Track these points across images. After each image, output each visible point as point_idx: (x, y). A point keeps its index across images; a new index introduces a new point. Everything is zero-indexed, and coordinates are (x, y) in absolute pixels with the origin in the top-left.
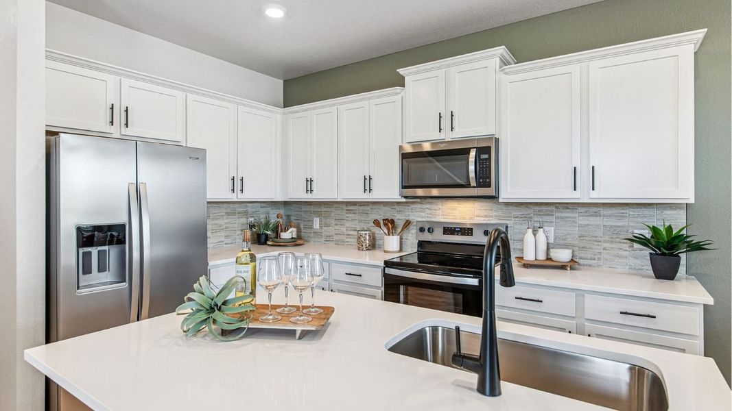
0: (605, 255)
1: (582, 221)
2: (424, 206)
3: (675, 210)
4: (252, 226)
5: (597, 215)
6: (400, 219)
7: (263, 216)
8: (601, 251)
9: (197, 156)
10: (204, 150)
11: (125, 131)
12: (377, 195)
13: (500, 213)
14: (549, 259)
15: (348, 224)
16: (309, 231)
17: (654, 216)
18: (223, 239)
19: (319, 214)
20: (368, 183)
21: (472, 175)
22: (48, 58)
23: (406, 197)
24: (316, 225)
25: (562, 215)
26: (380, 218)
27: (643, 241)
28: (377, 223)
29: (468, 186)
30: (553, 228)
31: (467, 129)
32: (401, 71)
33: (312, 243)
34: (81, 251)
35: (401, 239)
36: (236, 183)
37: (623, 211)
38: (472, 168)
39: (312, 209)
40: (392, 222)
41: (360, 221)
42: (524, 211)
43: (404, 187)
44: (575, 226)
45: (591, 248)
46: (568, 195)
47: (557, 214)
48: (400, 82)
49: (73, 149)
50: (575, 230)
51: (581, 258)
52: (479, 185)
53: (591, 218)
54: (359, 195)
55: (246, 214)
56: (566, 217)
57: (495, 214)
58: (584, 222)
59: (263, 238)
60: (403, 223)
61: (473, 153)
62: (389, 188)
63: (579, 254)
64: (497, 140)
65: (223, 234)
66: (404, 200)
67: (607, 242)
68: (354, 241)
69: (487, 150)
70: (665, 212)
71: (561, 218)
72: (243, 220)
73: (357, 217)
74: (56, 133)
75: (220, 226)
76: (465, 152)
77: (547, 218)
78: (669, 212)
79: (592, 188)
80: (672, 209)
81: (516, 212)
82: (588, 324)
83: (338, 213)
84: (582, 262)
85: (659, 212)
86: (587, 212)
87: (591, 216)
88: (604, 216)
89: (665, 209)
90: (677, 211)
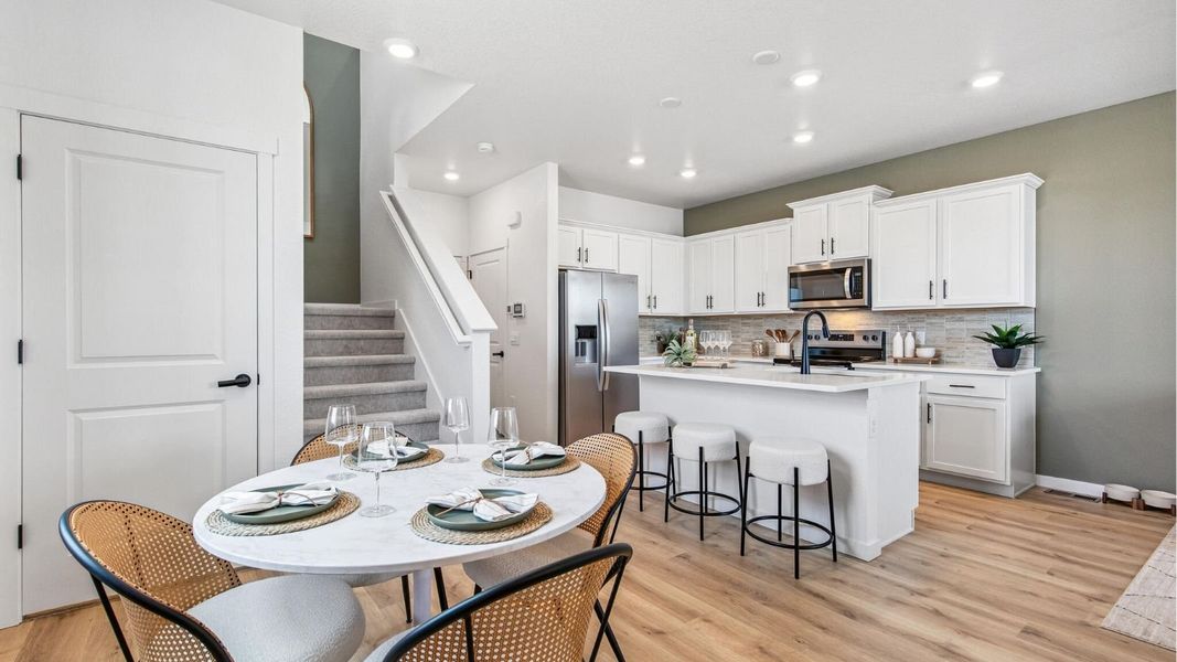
0: (968, 353)
1: (948, 326)
3: (1026, 314)
4: (659, 338)
5: (961, 320)
6: (791, 330)
7: (667, 330)
8: (965, 350)
9: (632, 280)
10: (637, 276)
11: (586, 265)
12: (769, 308)
13: (875, 321)
14: (915, 356)
15: (743, 336)
20: (761, 299)
21: (847, 289)
22: (560, 223)
23: (793, 309)
25: (933, 321)
26: (773, 329)
27: (992, 340)
28: (769, 333)
29: (845, 298)
30: (924, 332)
31: (846, 252)
32: (790, 205)
34: (579, 341)
35: (791, 346)
36: (652, 301)
38: (847, 283)
40: (784, 332)
41: (755, 333)
42: (900, 319)
43: (792, 300)
44: (943, 330)
46: (925, 303)
47: (928, 321)
48: (790, 214)
49: (574, 279)
50: (944, 334)
51: (947, 357)
52: (854, 297)
53: (957, 324)
54: (753, 309)
55: (654, 327)
56: (937, 323)
58: (950, 327)
60: (793, 333)
61: (848, 272)
62: (779, 301)
63: (945, 353)
64: (870, 262)
66: (792, 312)
67: (969, 342)
68: (749, 350)
69: (860, 269)
70: (1018, 316)
71: (931, 324)
72: (652, 332)
73: (752, 329)
74: (566, 270)
76: (842, 271)
77: (920, 325)
78: (1020, 316)
79: (945, 296)
80: (1022, 313)
81: (894, 320)
82: (929, 397)
83: (735, 325)
84: (944, 359)
85: (1013, 316)
86: (953, 318)
87: (957, 321)
88: (967, 321)
89: (1017, 313)
90: (1029, 314)
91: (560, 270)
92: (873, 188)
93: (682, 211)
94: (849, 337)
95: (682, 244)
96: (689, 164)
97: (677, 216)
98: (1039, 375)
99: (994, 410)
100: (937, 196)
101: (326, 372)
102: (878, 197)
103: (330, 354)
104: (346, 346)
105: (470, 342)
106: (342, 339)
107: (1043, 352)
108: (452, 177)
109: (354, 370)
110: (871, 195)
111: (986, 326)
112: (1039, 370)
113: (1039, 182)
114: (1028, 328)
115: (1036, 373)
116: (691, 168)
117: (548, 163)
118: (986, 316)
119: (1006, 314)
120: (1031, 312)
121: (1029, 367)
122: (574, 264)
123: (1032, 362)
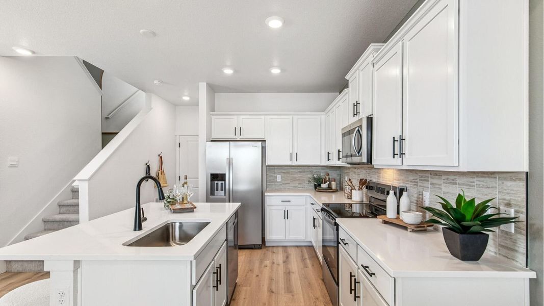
1: (445, 188)
3: (515, 181)
5: (454, 182)
11: (241, 137)
17: (496, 187)
18: (297, 185)
25: (434, 181)
29: (356, 156)
30: (428, 193)
36: (293, 156)
37: (471, 180)
39: (345, 170)
44: (441, 193)
47: (431, 181)
49: (210, 147)
53: (451, 186)
56: (436, 184)
58: (447, 190)
65: (297, 182)
75: (295, 178)
76: (355, 130)
77: (426, 184)
79: (402, 154)
80: (511, 179)
85: (500, 182)
86: (447, 179)
87: (450, 183)
88: (459, 184)
89: (505, 179)
90: (517, 182)
93: (338, 93)
98: (534, 285)
108: (186, 98)
112: (533, 275)
114: (513, 202)
115: (530, 279)
116: (277, 66)
117: (199, 83)
118: (475, 180)
119: (492, 180)
120: (520, 180)
121: (518, 265)
122: (232, 137)
123: (521, 259)
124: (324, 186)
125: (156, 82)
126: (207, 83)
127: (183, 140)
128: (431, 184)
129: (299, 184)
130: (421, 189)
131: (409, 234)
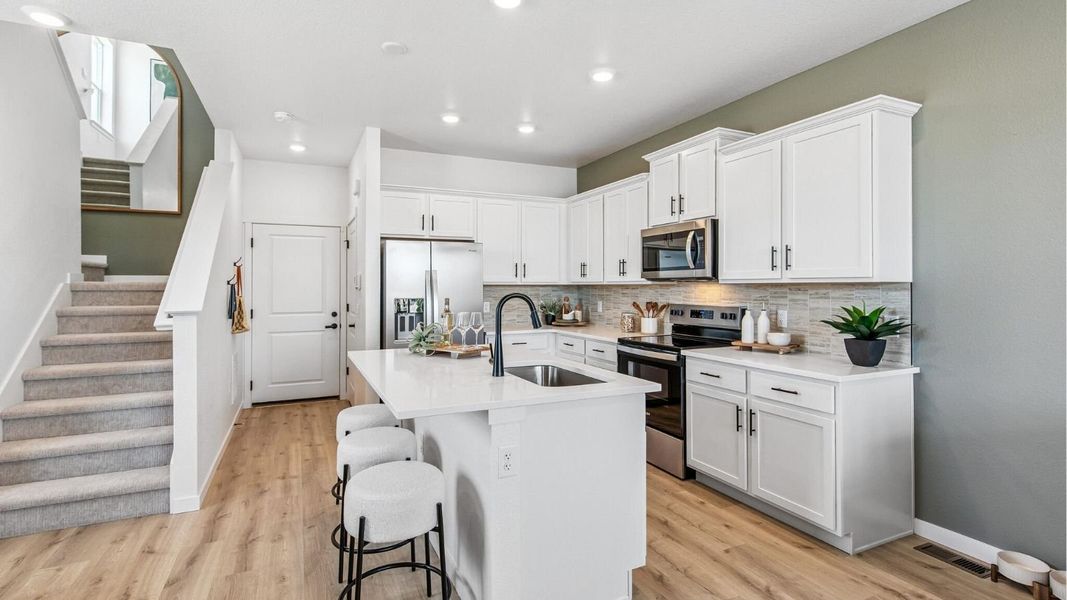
0: (833, 341)
1: (812, 303)
2: (681, 289)
3: (900, 291)
8: (830, 337)
11: (432, 233)
12: (628, 278)
13: (741, 296)
14: (766, 343)
16: (595, 314)
19: (602, 298)
20: (622, 266)
21: (689, 257)
23: (648, 279)
24: (600, 309)
25: (796, 297)
26: (646, 301)
28: (635, 305)
29: (688, 268)
30: (786, 312)
31: (696, 212)
32: (646, 157)
33: (597, 326)
35: (659, 320)
36: (520, 270)
38: (689, 250)
39: (597, 292)
43: (644, 270)
44: (806, 309)
45: (820, 333)
46: (769, 276)
47: (790, 297)
48: (647, 168)
49: (395, 249)
50: (807, 314)
51: (812, 345)
52: (697, 267)
54: (617, 278)
56: (799, 300)
57: (737, 296)
58: (815, 305)
59: (550, 319)
61: (692, 234)
62: (635, 271)
63: (809, 339)
64: (715, 224)
66: (649, 283)
69: (704, 232)
70: (890, 293)
71: (794, 300)
75: (513, 306)
76: (685, 234)
77: (782, 301)
78: (894, 293)
79: (788, 266)
80: (896, 290)
81: (755, 294)
82: (754, 400)
83: (616, 296)
84: (808, 347)
85: (884, 293)
86: (817, 294)
87: (821, 298)
88: (833, 298)
89: (890, 290)
90: (902, 292)
91: (382, 238)
92: (718, 131)
93: (575, 170)
94: (710, 314)
95: (564, 206)
96: (527, 118)
97: (571, 175)
98: (918, 378)
99: (822, 428)
100: (781, 136)
101: (98, 350)
102: (726, 139)
103: (122, 329)
104: (140, 323)
105: (171, 326)
106: (136, 315)
107: (922, 345)
108: (297, 149)
109: (130, 347)
110: (718, 140)
111: (835, 307)
112: (917, 370)
113: (914, 107)
114: (898, 310)
115: (915, 375)
116: (529, 123)
117: (368, 128)
118: (853, 293)
119: (876, 291)
120: (905, 289)
121: (903, 365)
122: (417, 232)
123: (907, 359)
124: (567, 317)
125: (279, 114)
126: (382, 130)
127: (259, 233)
128: (790, 301)
129: (518, 316)
130: (774, 308)
131: (781, 356)
